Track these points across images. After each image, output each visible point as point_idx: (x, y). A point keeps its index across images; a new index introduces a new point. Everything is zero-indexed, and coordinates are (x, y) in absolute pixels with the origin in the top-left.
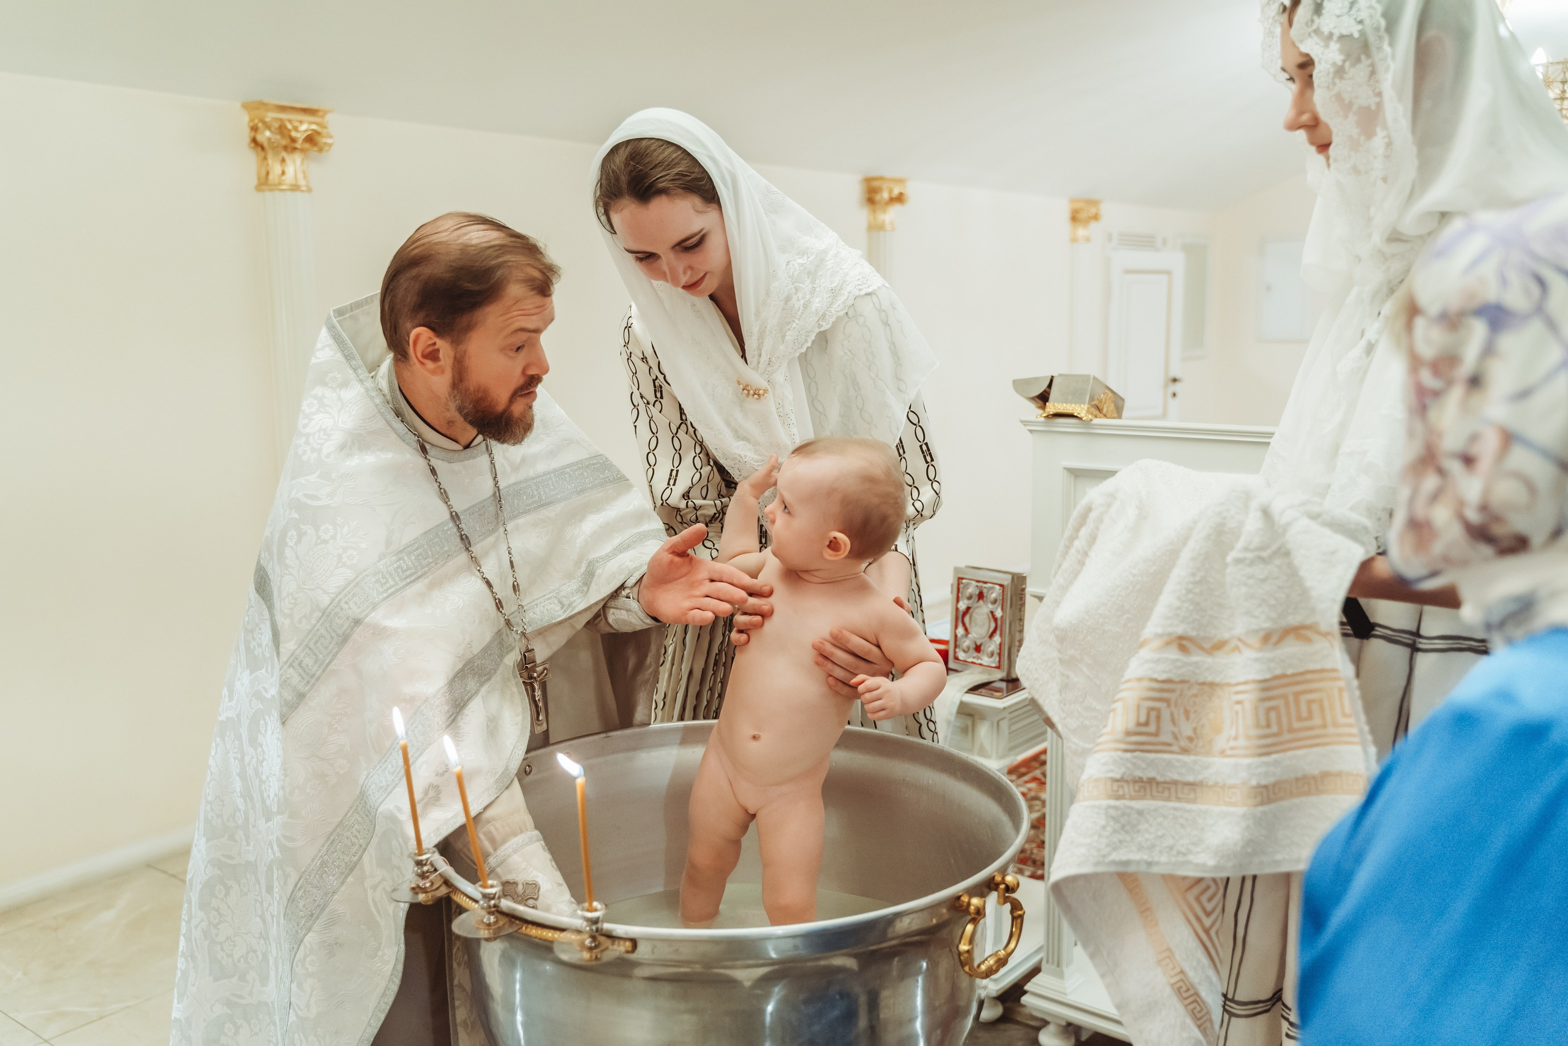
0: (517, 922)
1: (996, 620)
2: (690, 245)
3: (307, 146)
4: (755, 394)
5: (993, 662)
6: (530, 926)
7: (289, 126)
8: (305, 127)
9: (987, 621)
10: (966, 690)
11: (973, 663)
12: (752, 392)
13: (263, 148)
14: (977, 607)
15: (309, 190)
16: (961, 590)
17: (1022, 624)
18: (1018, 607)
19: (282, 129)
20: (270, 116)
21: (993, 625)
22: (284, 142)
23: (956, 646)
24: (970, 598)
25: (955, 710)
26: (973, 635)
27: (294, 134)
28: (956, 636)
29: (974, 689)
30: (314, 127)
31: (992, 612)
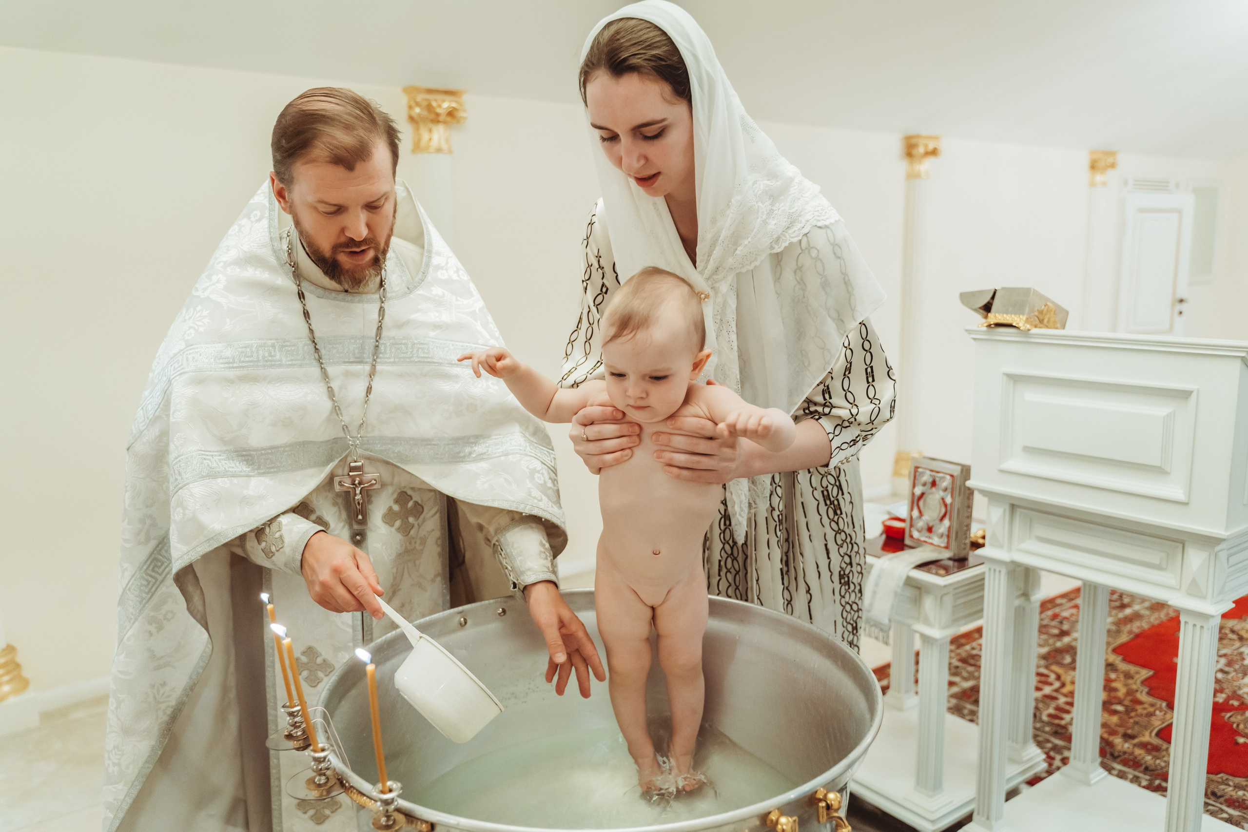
1: (946, 506)
2: (651, 134)
3: (449, 119)
5: (943, 542)
7: (434, 104)
8: (446, 104)
9: (938, 506)
10: (913, 565)
11: (925, 542)
13: (417, 122)
14: (931, 493)
15: (450, 152)
16: (917, 477)
17: (970, 510)
18: (967, 495)
19: (429, 108)
20: (420, 98)
21: (943, 510)
22: (432, 116)
23: (911, 526)
24: (924, 485)
25: (901, 583)
26: (926, 517)
27: (438, 110)
28: (911, 517)
29: (922, 566)
30: (454, 105)
31: (943, 499)
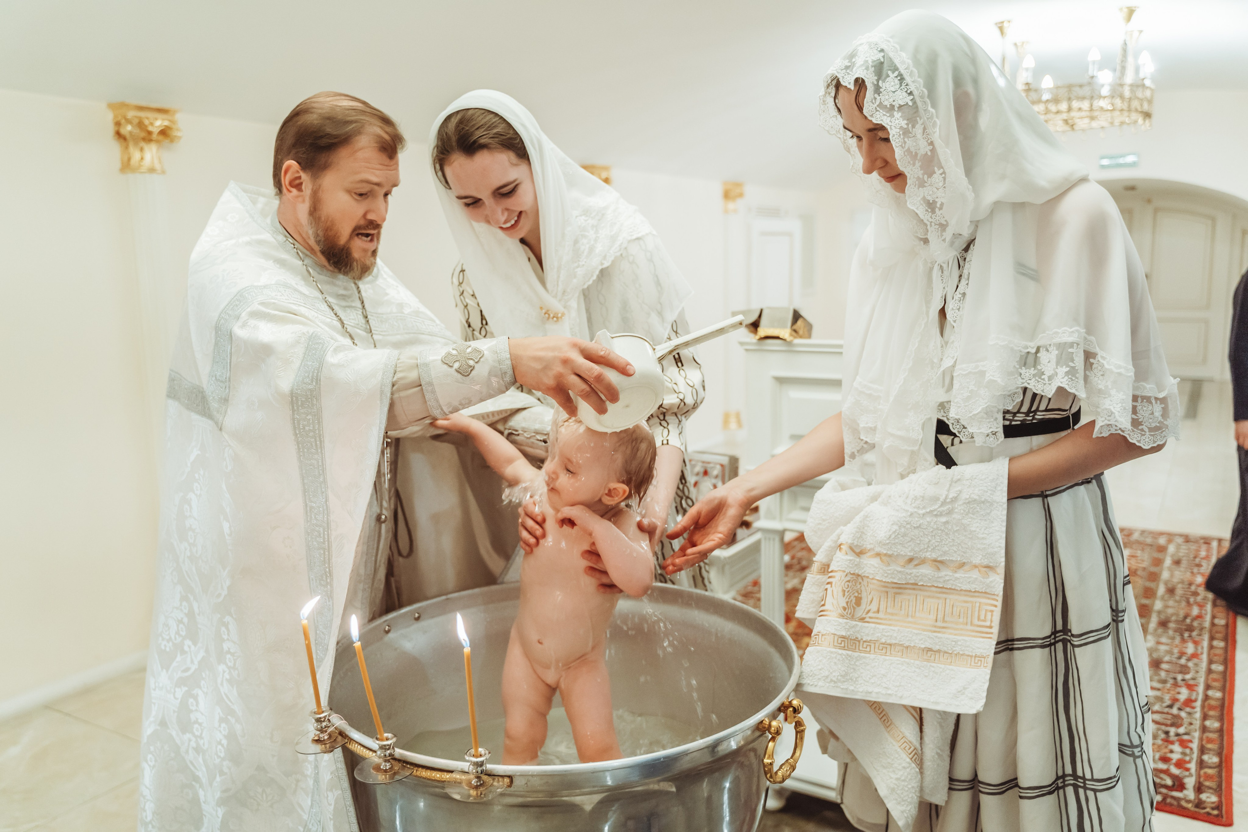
0: (408, 766)
2: (505, 192)
3: (161, 138)
4: (554, 317)
6: (420, 769)
7: (146, 122)
8: (159, 123)
12: (552, 315)
13: (125, 139)
15: (163, 172)
19: (141, 125)
20: (131, 114)
22: (143, 134)
27: (150, 128)
30: (166, 123)
